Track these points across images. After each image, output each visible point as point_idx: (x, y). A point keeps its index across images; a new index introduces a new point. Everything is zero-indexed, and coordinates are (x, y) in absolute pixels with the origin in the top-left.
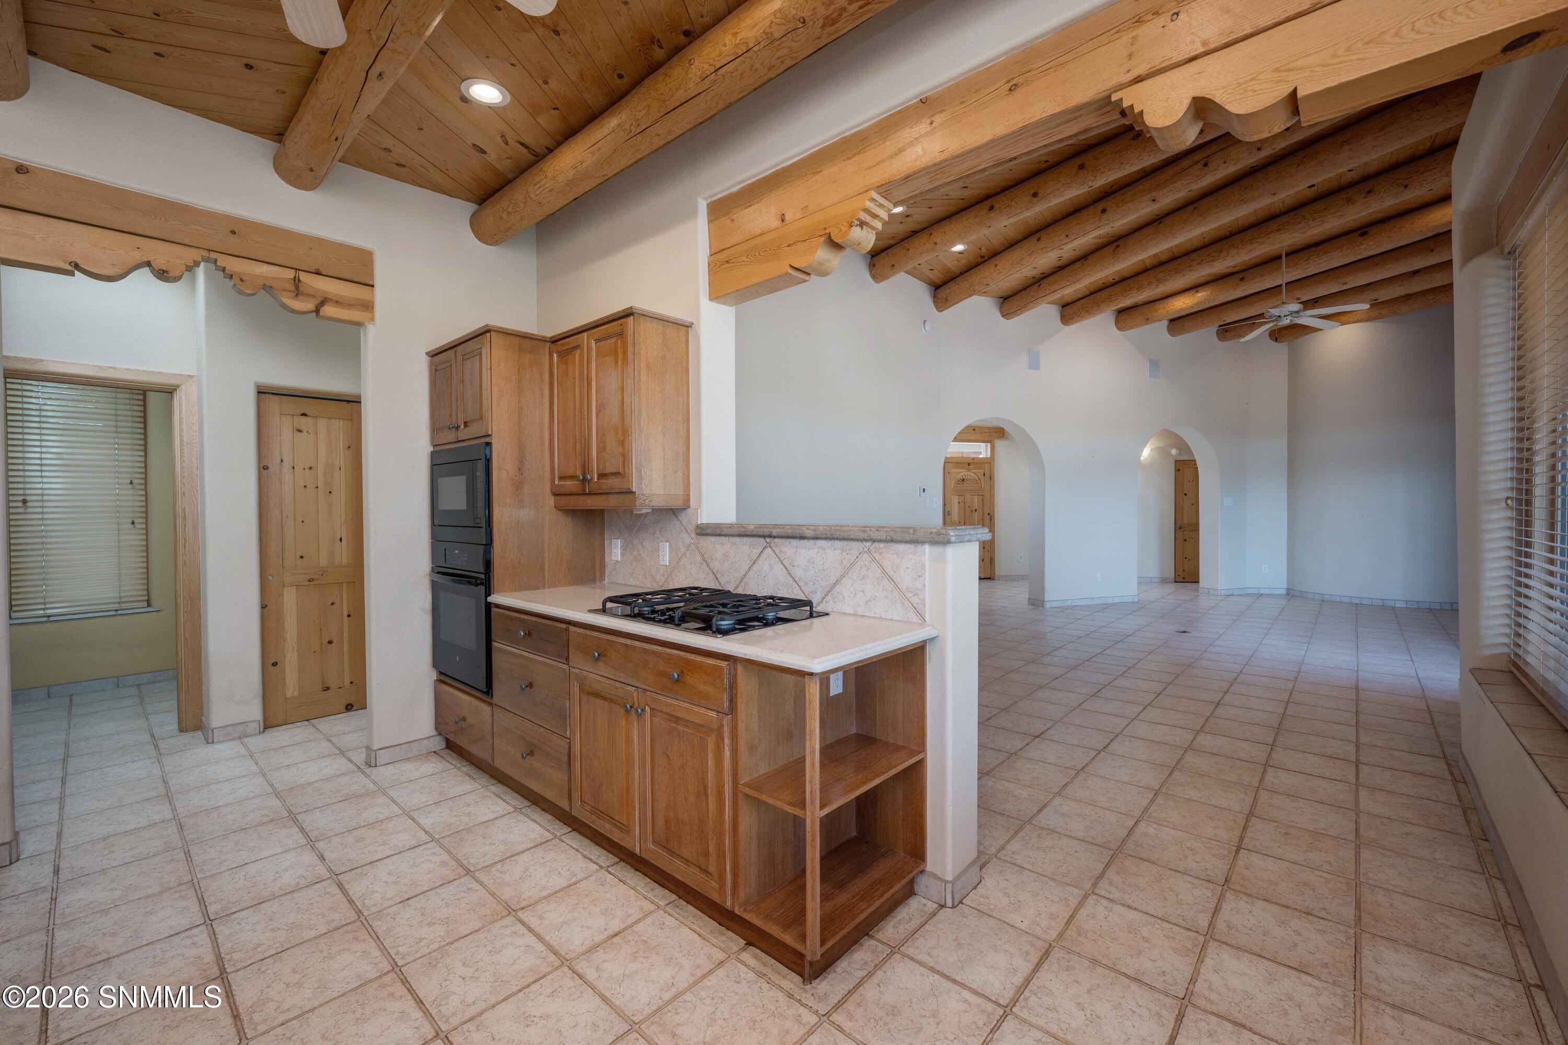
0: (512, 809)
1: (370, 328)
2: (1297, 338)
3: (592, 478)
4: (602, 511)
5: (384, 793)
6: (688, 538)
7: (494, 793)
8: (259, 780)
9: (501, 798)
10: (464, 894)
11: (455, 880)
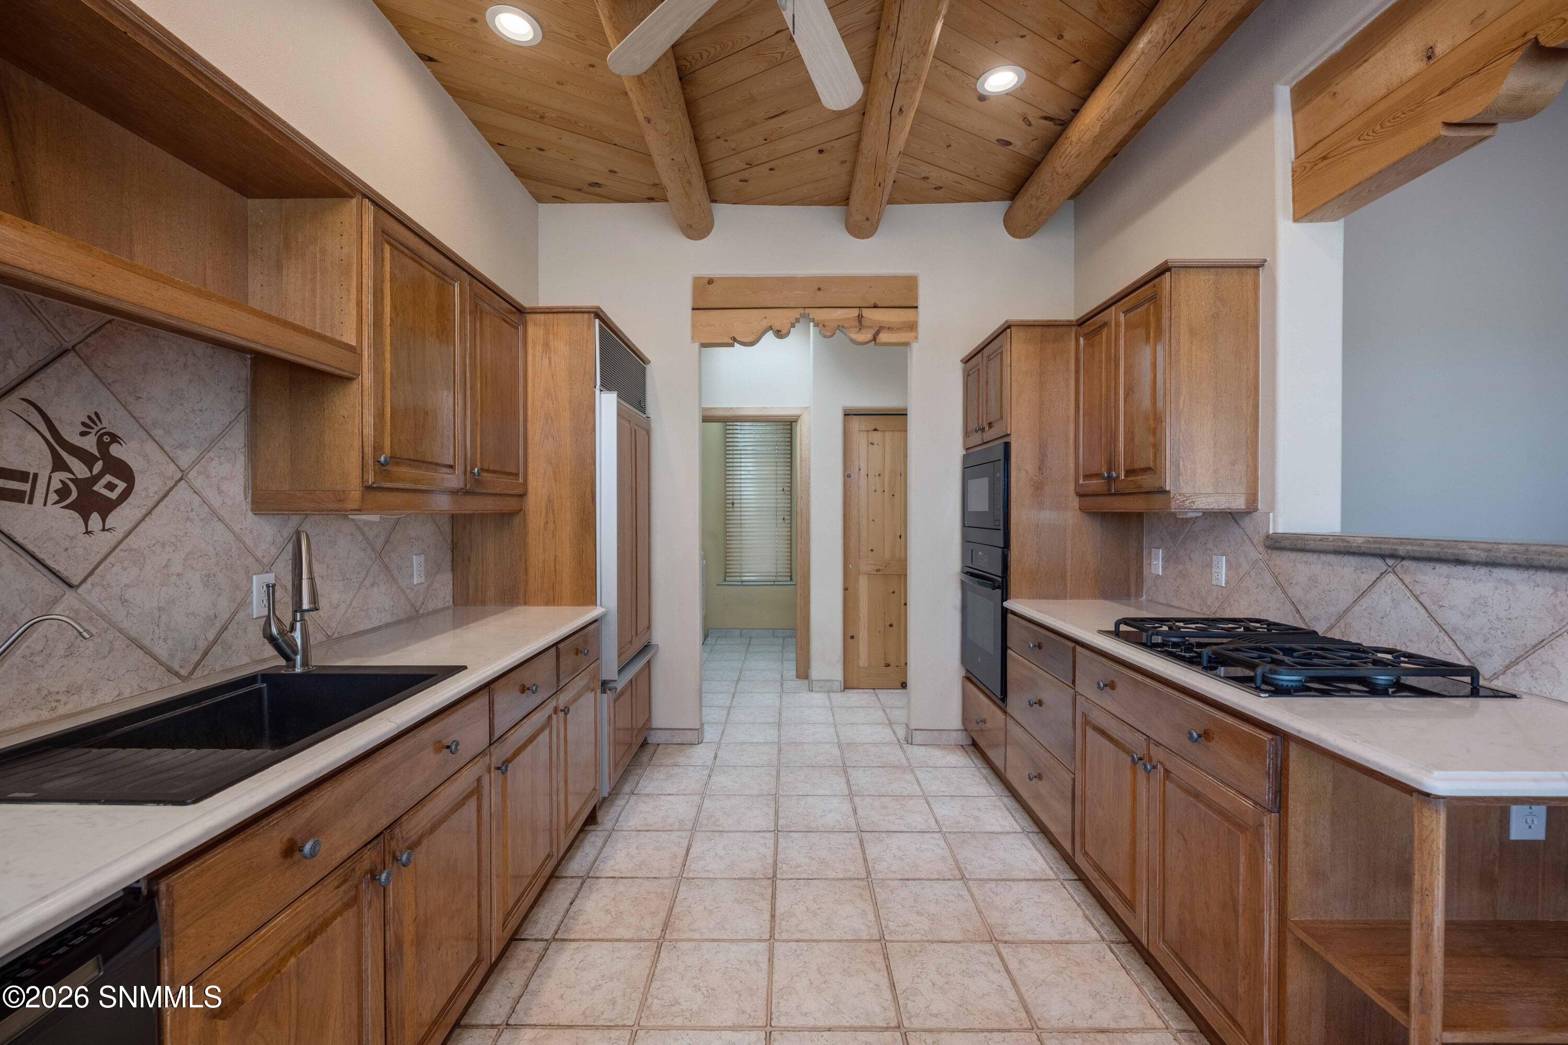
0: (1019, 830)
1: (915, 346)
3: (1118, 477)
4: (1140, 515)
5: (912, 771)
6: (1254, 553)
7: (1005, 806)
8: (831, 730)
9: (1011, 813)
10: (953, 898)
11: (949, 880)
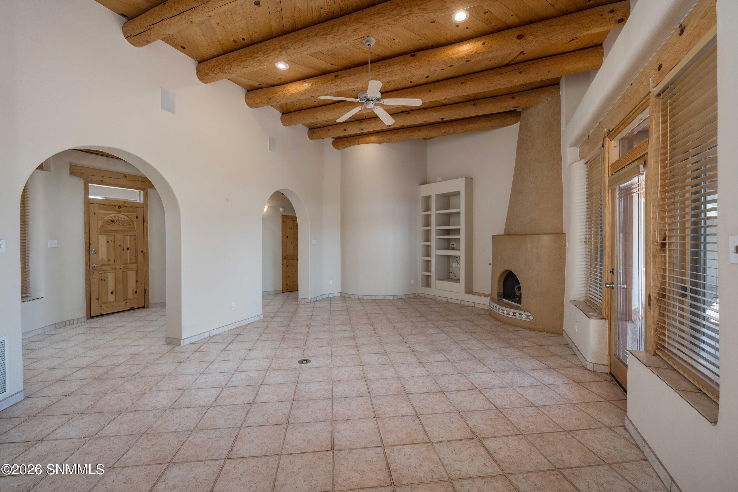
2: (345, 148)
